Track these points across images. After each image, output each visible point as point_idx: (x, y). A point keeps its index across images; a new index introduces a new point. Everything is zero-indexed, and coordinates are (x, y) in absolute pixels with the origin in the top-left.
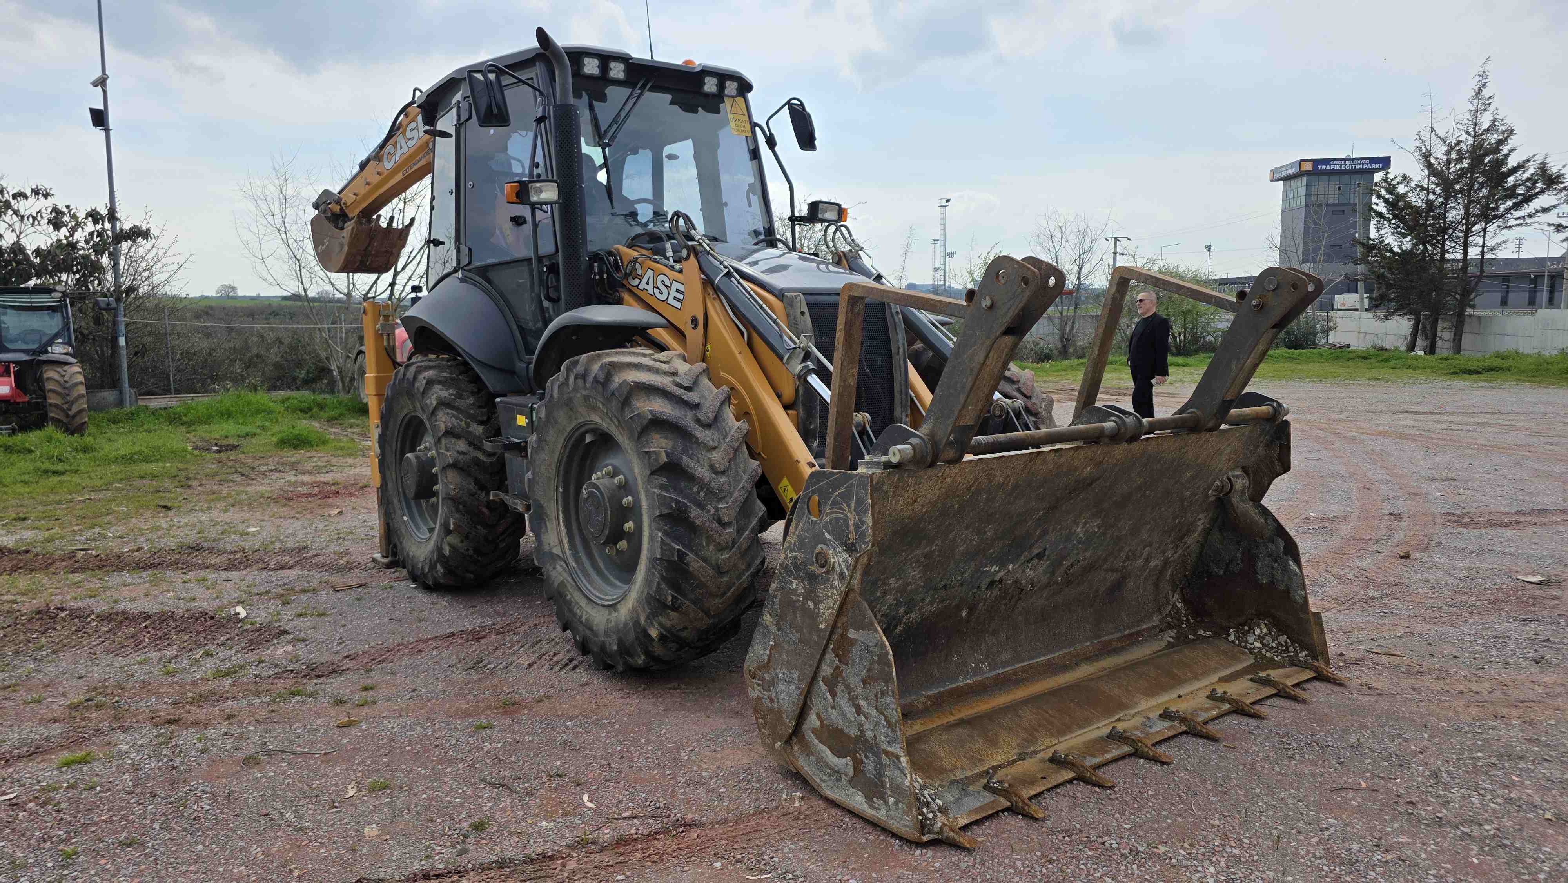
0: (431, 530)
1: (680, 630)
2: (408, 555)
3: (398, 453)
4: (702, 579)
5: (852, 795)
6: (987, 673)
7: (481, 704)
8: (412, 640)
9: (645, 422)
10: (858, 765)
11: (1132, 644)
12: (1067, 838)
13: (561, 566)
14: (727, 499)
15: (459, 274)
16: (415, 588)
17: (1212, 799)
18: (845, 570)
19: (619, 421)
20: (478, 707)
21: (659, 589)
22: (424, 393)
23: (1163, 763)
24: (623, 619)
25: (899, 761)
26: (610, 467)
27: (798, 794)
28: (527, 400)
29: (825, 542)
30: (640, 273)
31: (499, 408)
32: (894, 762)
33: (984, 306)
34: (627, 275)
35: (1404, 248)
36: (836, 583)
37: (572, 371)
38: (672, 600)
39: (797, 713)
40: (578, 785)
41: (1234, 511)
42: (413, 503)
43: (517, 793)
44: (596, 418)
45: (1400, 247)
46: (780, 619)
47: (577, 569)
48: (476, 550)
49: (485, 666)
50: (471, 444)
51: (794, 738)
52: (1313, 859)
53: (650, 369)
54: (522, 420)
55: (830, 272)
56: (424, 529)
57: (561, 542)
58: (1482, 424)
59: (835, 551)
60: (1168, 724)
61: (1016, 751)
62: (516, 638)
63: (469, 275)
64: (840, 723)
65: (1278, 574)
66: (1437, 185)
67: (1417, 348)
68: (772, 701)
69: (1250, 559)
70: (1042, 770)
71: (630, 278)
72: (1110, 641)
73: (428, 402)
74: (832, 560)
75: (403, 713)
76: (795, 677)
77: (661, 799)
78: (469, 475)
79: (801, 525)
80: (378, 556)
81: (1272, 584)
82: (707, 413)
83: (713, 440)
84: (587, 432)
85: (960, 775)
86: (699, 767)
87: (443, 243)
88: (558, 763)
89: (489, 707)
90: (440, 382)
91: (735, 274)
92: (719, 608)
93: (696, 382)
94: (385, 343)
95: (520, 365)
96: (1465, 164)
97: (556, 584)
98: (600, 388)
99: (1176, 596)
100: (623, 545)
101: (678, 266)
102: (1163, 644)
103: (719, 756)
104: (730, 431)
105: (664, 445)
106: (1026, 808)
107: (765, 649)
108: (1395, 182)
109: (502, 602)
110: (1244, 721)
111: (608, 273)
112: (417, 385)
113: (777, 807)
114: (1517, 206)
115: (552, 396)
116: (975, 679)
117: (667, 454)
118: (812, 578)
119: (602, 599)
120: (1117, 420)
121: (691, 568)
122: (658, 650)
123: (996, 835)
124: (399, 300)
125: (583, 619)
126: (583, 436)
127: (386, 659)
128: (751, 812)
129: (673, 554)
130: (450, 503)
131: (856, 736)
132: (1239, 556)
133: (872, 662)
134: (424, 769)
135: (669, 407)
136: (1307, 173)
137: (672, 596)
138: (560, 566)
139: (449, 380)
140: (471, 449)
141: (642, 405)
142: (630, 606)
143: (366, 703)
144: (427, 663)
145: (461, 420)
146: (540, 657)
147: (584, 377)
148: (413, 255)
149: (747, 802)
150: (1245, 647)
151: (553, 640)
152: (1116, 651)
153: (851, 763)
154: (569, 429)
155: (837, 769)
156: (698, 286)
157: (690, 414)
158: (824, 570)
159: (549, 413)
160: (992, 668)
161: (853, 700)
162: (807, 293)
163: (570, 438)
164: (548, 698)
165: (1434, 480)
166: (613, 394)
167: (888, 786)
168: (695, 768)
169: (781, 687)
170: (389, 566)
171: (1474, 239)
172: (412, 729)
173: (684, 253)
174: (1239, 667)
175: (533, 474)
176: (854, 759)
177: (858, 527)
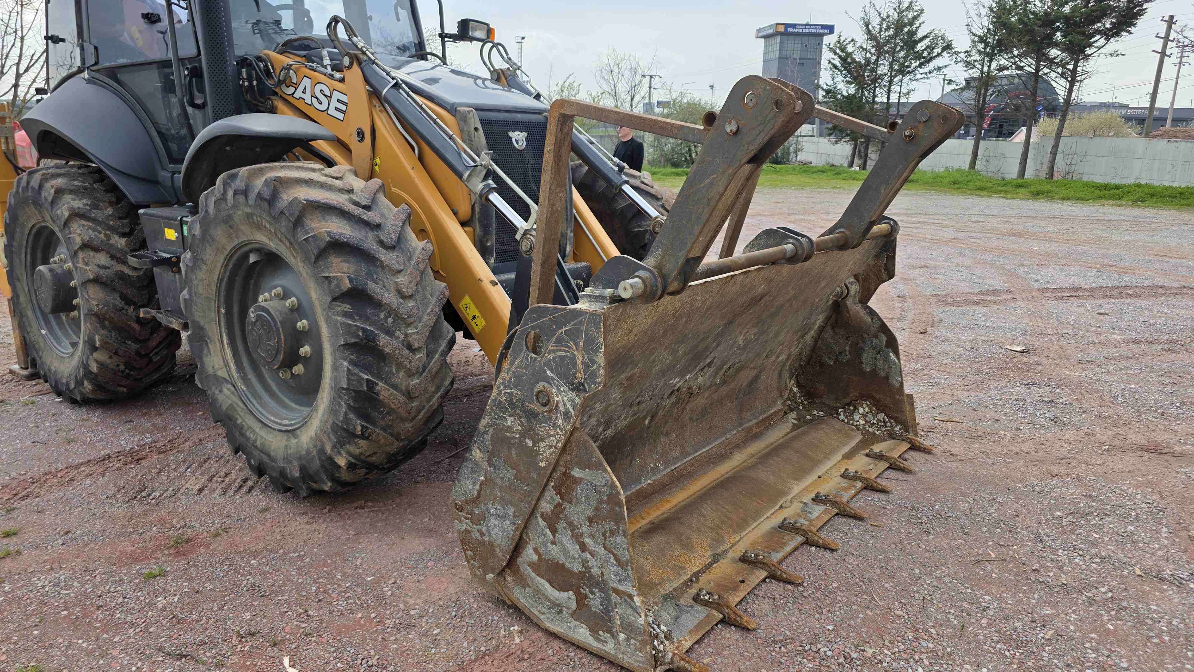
0: (74, 345)
1: (369, 456)
2: (50, 370)
3: (28, 265)
4: (393, 406)
5: (575, 627)
6: (664, 471)
7: (149, 545)
8: (60, 466)
9: (322, 245)
10: (581, 599)
11: (767, 429)
12: (783, 649)
13: (229, 389)
14: (415, 324)
15: (86, 75)
16: (60, 402)
17: (886, 585)
18: (571, 410)
19: (291, 243)
20: (146, 547)
21: (346, 419)
22: (53, 202)
23: (832, 550)
24: (305, 446)
25: (632, 600)
26: (279, 289)
27: (516, 627)
28: (176, 212)
29: (546, 379)
30: (294, 80)
31: (142, 220)
32: (625, 600)
33: (728, 130)
34: (280, 83)
35: (850, 92)
36: (560, 422)
37: (230, 186)
38: (362, 430)
39: (512, 547)
40: (275, 645)
41: (849, 313)
42: (51, 317)
43: (204, 663)
44: (261, 238)
45: (847, 92)
46: (491, 456)
47: (247, 392)
48: (126, 364)
49: (149, 495)
50: (112, 257)
51: (507, 570)
52: (993, 644)
53: (322, 186)
54: (171, 234)
55: (487, 88)
56: (66, 342)
57: (227, 365)
58: (923, 223)
59: (559, 390)
60: (822, 508)
61: (709, 553)
62: (181, 457)
63: (97, 75)
64: (562, 559)
65: (880, 364)
66: (873, 47)
67: (854, 165)
68: (482, 534)
69: (858, 351)
70: (738, 573)
71: (283, 87)
72: (751, 428)
73: (59, 212)
74: (556, 399)
75: (55, 565)
76: (511, 513)
77: (373, 653)
78: (114, 290)
79: (518, 361)
80: (16, 367)
81: (874, 372)
82: (389, 235)
83: (398, 262)
84: (251, 251)
85: (668, 588)
86: (406, 603)
87: (63, 40)
88: (248, 616)
89: (158, 548)
90: (71, 192)
91: (403, 85)
92: (409, 431)
93: (374, 200)
94: (3, 147)
95: (164, 175)
96: (891, 32)
97: (224, 408)
98: (266, 205)
99: (792, 382)
100: (299, 369)
101: (338, 75)
102: (790, 425)
103: (423, 586)
104: (414, 252)
105: (345, 269)
106: (738, 619)
107: (474, 484)
108: (845, 44)
109: (161, 414)
110: (877, 496)
111: (259, 79)
112: (44, 194)
113: (498, 647)
114: (920, 66)
115: (207, 211)
116: (654, 478)
117: (351, 280)
118: (532, 415)
119: (277, 423)
120: (795, 242)
121: (381, 397)
122: (345, 476)
123: (718, 653)
124: (24, 101)
125: (258, 443)
126: (246, 256)
127: (31, 492)
128: (473, 658)
129: (361, 385)
130: (94, 318)
131: (580, 572)
132: (847, 349)
133: (602, 501)
134: (87, 641)
135: (347, 227)
136: (781, 34)
137: (362, 426)
138: (227, 389)
139: (82, 190)
140: (114, 263)
141: (317, 225)
142: (313, 433)
143: (8, 554)
144: (80, 495)
145: (100, 233)
146: (210, 480)
147: (245, 193)
148: (35, 58)
149: (465, 644)
150: (852, 424)
151: (222, 457)
152: (756, 437)
153: (574, 597)
154: (229, 248)
155: (557, 602)
156: (364, 97)
157: (371, 235)
158: (546, 409)
159: (205, 231)
160: (667, 464)
161: (578, 538)
162: (479, 109)
163: (232, 256)
164: (226, 530)
165: (914, 268)
166: (282, 212)
167: (619, 622)
168: (402, 606)
169: (493, 521)
170: (31, 377)
171: (895, 88)
172: (67, 587)
173: (346, 61)
174: (853, 443)
175: (190, 293)
176: (577, 593)
177: (587, 366)
